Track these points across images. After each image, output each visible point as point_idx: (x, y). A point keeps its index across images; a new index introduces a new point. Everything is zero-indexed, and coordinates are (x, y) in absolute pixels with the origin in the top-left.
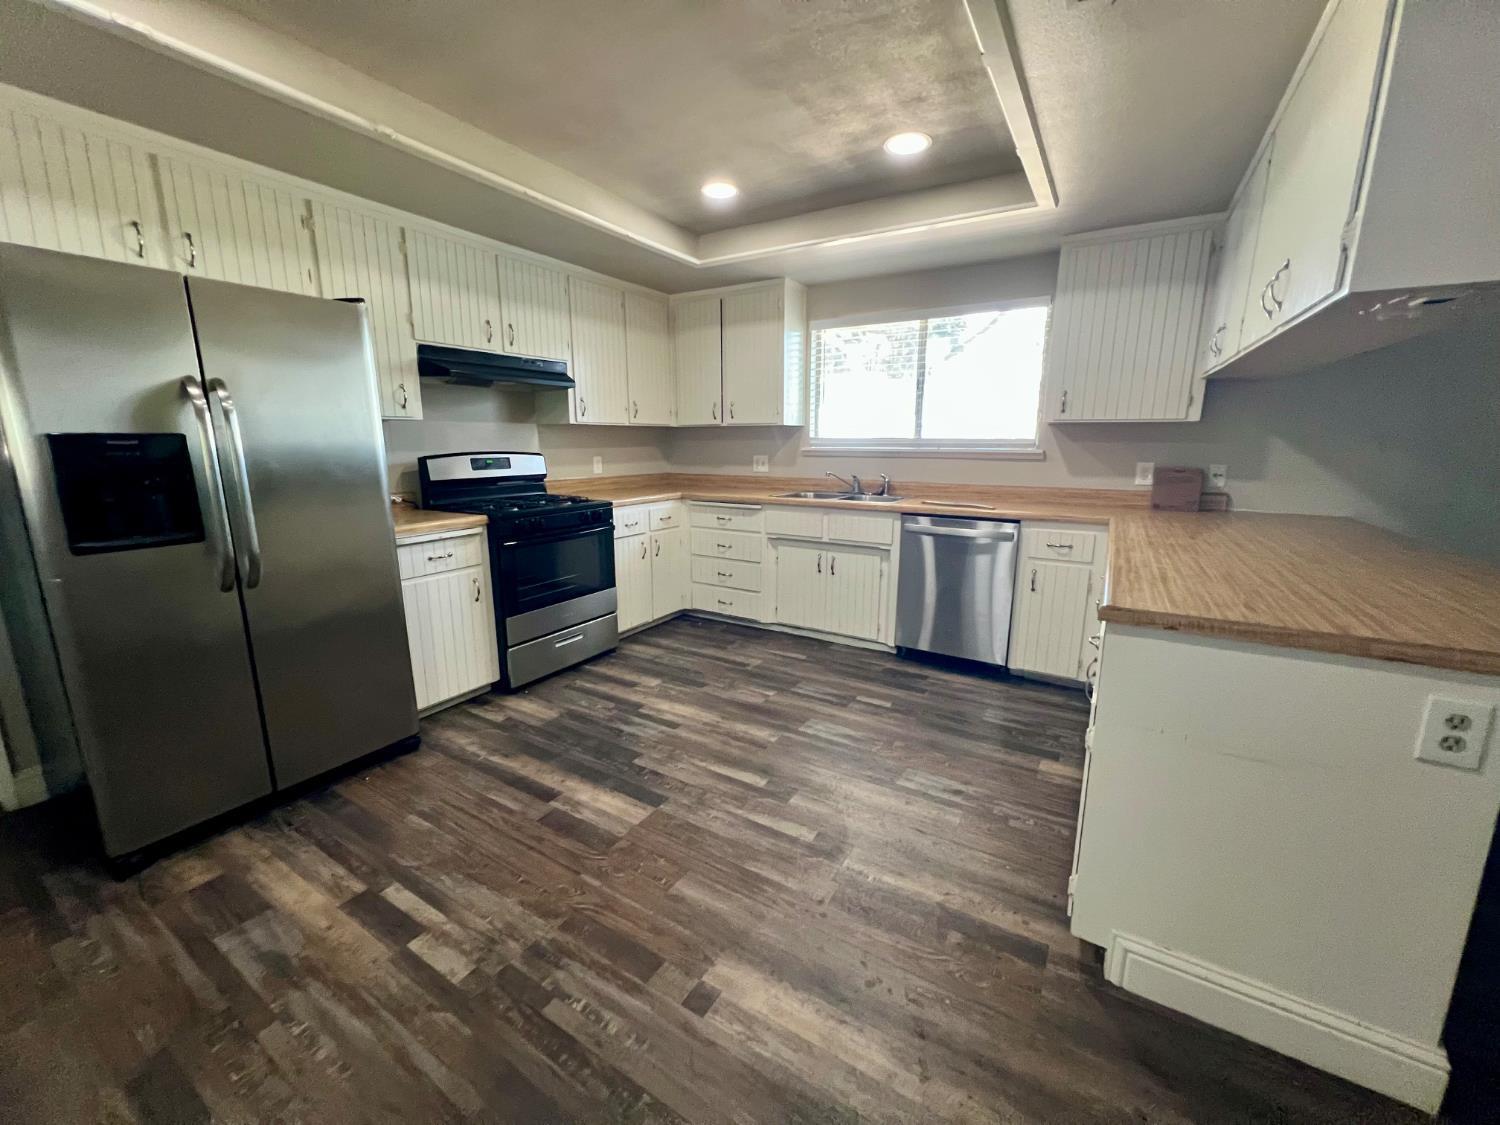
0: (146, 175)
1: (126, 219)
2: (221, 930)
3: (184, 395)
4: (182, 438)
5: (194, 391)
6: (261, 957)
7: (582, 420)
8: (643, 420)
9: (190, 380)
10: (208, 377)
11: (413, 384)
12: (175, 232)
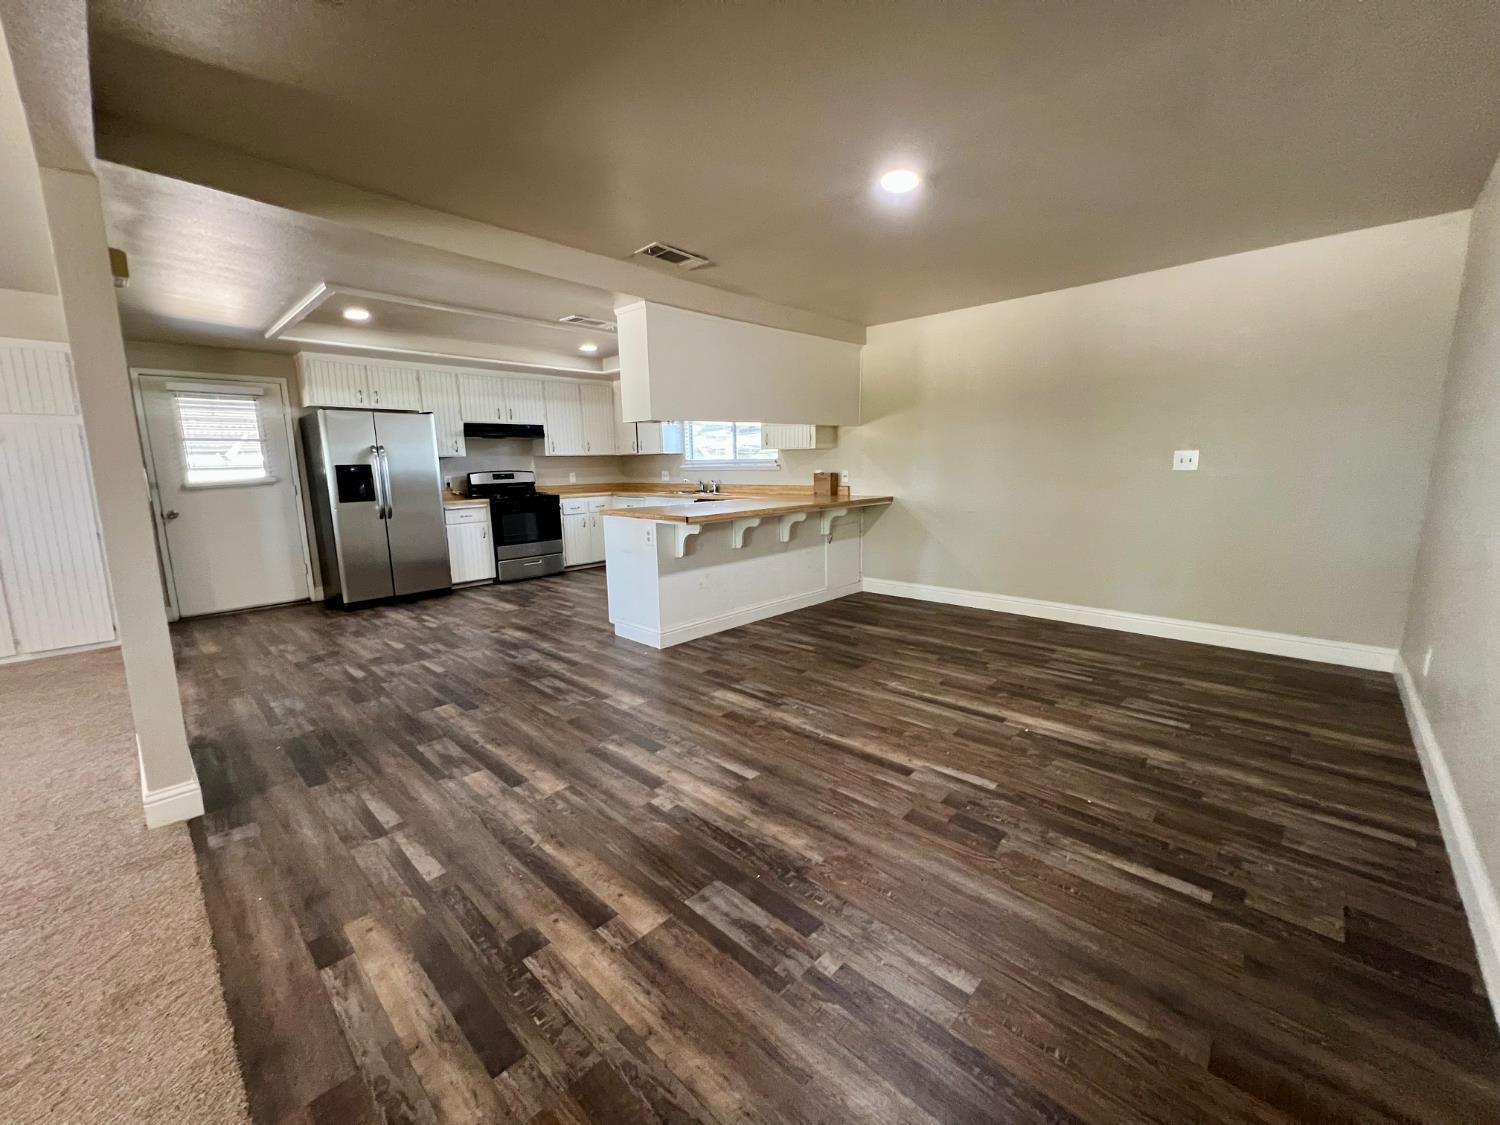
0: (363, 371)
1: (358, 389)
2: (420, 744)
3: (372, 452)
4: (370, 466)
5: (374, 450)
6: (441, 756)
7: (553, 454)
8: (593, 452)
9: (373, 447)
10: (379, 445)
11: (461, 441)
12: (372, 391)
